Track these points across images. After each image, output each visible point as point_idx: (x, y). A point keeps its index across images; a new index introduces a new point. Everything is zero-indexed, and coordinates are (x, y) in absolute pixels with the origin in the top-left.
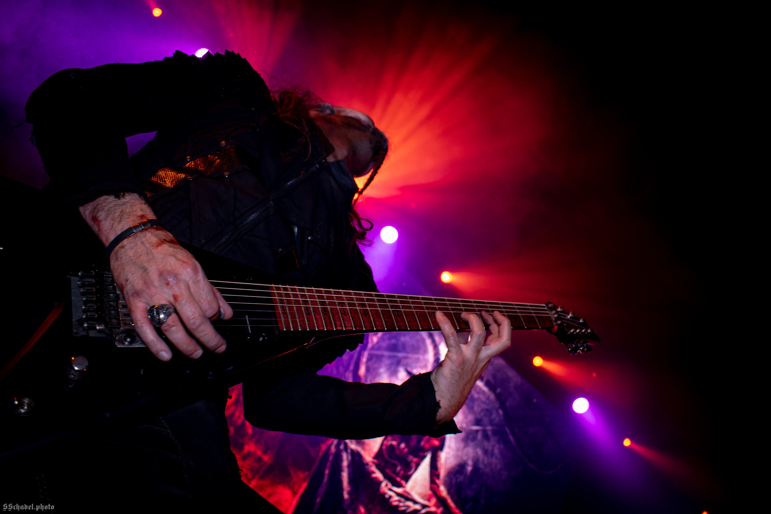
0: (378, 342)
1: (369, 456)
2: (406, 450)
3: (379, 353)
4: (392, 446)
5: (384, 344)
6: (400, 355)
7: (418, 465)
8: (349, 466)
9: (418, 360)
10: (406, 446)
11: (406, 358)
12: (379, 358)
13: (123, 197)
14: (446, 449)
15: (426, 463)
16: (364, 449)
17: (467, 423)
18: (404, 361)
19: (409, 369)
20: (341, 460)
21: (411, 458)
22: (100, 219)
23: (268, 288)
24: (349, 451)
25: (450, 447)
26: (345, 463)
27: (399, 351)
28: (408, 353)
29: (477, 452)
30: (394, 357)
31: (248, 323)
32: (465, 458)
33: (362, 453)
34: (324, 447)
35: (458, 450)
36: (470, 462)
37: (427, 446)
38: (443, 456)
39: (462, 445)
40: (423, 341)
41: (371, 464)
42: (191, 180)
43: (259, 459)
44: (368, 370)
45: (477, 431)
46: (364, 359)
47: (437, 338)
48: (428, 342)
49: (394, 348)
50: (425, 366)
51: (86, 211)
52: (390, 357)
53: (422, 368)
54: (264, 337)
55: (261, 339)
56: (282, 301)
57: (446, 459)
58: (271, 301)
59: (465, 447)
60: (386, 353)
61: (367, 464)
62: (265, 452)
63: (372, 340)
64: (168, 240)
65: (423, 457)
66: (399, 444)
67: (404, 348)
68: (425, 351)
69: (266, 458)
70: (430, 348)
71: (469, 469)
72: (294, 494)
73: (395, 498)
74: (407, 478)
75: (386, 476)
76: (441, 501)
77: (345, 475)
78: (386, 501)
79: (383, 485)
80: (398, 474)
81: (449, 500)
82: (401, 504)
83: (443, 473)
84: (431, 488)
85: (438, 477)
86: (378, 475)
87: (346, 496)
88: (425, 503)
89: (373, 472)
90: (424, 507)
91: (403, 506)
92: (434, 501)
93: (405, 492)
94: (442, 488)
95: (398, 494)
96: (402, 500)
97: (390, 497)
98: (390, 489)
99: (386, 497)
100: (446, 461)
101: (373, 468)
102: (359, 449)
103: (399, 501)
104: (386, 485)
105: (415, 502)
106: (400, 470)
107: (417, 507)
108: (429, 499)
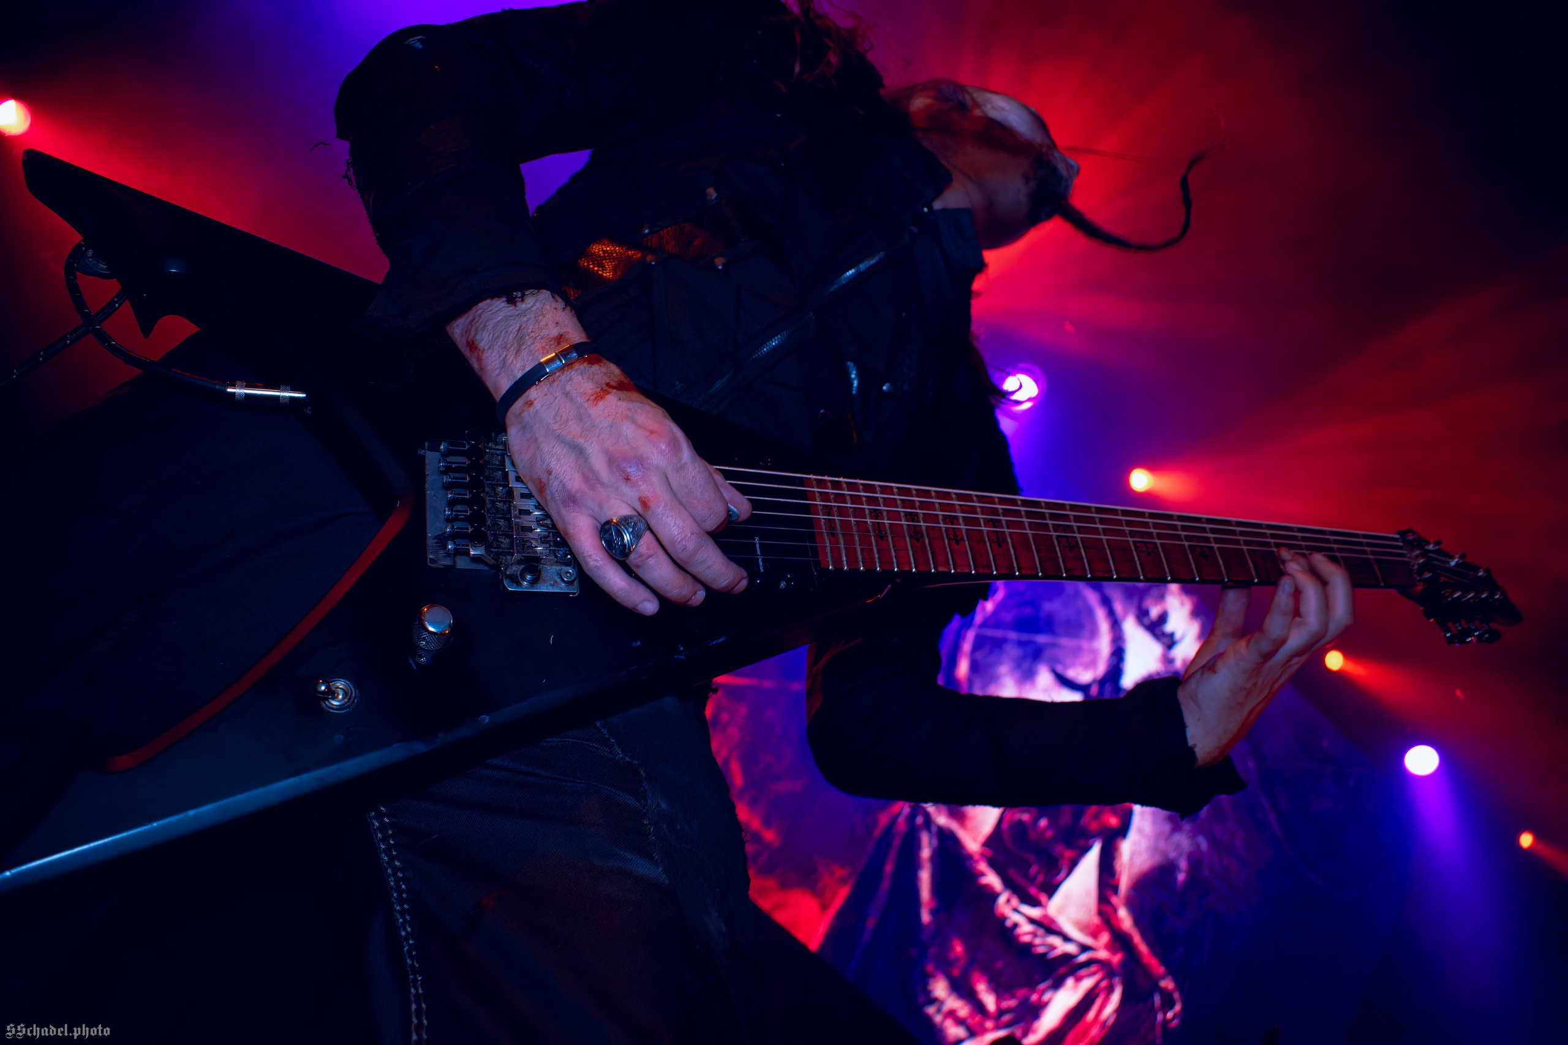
0: (995, 613)
1: (975, 839)
2: (1050, 834)
3: (998, 633)
4: (1020, 822)
5: (1008, 617)
6: (1042, 639)
7: (1073, 864)
8: (932, 859)
9: (1077, 652)
10: (1050, 825)
11: (1054, 645)
12: (998, 644)
13: (523, 301)
14: (1133, 835)
15: (1090, 861)
16: (964, 827)
18: (1047, 653)
19: (1059, 669)
20: (918, 847)
21: (1059, 849)
22: (482, 345)
23: (801, 482)
24: (934, 829)
25: (1140, 831)
26: (926, 853)
27: (1039, 631)
29: (1198, 846)
31: (759, 552)
32: (1172, 855)
33: (961, 834)
34: (883, 819)
35: (1158, 836)
36: (1183, 864)
37: (1094, 826)
38: (1127, 849)
39: (1167, 827)
40: (1090, 612)
41: (977, 857)
42: (653, 263)
44: (974, 667)
46: (967, 646)
47: (1118, 607)
48: (1100, 614)
50: (1093, 664)
51: (457, 329)
54: (788, 581)
55: (783, 585)
56: (828, 510)
57: (1133, 854)
58: (807, 509)
59: (1173, 831)
60: (1012, 635)
61: (971, 857)
62: (767, 822)
63: (984, 609)
64: (613, 384)
65: (1087, 849)
66: (1035, 820)
67: (1047, 625)
68: (1094, 633)
69: (769, 835)
70: (1104, 626)
71: (1181, 877)
72: (824, 907)
73: (1026, 928)
74: (1051, 889)
75: (1008, 883)
76: (1120, 940)
77: (925, 876)
78: (1007, 933)
79: (1002, 899)
80: (1032, 880)
81: (1137, 938)
82: (1038, 941)
83: (1124, 882)
84: (1100, 913)
85: (1115, 889)
86: (992, 879)
87: (926, 917)
88: (1088, 940)
89: (982, 874)
90: (1084, 948)
91: (1042, 945)
92: (1105, 937)
93: (1046, 916)
94: (1123, 913)
95: (1032, 921)
96: (1041, 931)
97: (1016, 925)
98: (1016, 910)
99: (1008, 924)
100: (1131, 859)
101: (983, 866)
102: (954, 826)
103: (1034, 934)
104: (1008, 901)
105: (1066, 939)
106: (1037, 873)
107: (1071, 948)
108: (1095, 934)
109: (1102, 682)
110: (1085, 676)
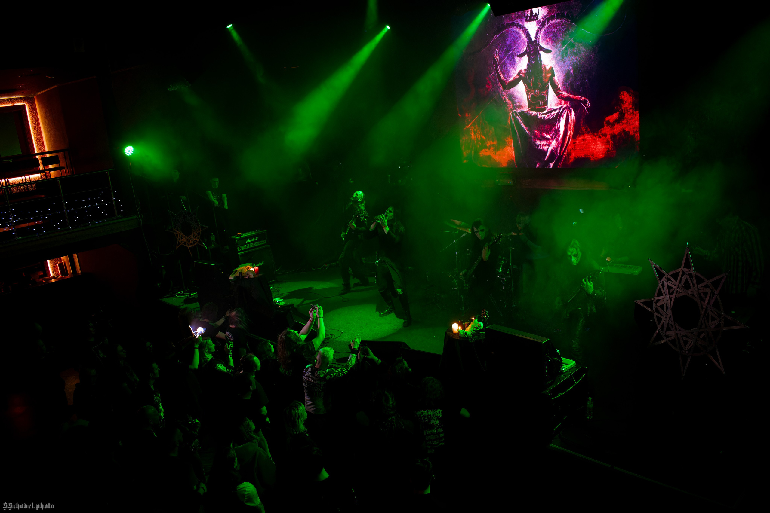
0: (499, 57)
1: (526, 109)
4: (532, 95)
6: (511, 51)
7: (547, 93)
8: (521, 120)
10: (538, 90)
12: (505, 63)
14: (556, 73)
15: (550, 89)
16: (523, 108)
17: (558, 50)
19: (519, 54)
20: (518, 120)
21: (542, 93)
24: (518, 114)
26: (520, 120)
28: (513, 47)
30: (509, 56)
33: (523, 110)
34: (509, 122)
36: (571, 68)
37: (546, 81)
38: (556, 78)
40: (516, 32)
41: (529, 111)
43: (493, 145)
44: (504, 75)
45: (566, 48)
48: (519, 30)
49: (507, 51)
52: (508, 58)
53: (523, 47)
57: (558, 78)
59: (564, 63)
60: (506, 58)
61: (528, 113)
62: (493, 141)
63: (497, 59)
65: (548, 87)
66: (535, 92)
69: (495, 143)
71: (572, 71)
72: (511, 147)
73: (546, 116)
74: (546, 103)
75: (537, 111)
76: (566, 99)
77: (522, 125)
78: (543, 121)
79: (538, 115)
80: (541, 106)
81: (570, 96)
82: (550, 116)
83: (560, 86)
84: (559, 98)
85: (559, 90)
86: (534, 113)
87: (527, 132)
88: (560, 106)
89: (532, 114)
90: (560, 109)
91: (552, 116)
92: (563, 102)
93: (549, 109)
94: (564, 93)
95: (546, 114)
96: (550, 114)
97: (544, 117)
98: (542, 114)
99: (543, 118)
100: (558, 80)
101: (531, 112)
102: (521, 110)
103: (548, 116)
104: (540, 114)
105: (555, 110)
106: (542, 103)
107: (558, 111)
108: (561, 104)
109: (528, 47)
110: (525, 49)
